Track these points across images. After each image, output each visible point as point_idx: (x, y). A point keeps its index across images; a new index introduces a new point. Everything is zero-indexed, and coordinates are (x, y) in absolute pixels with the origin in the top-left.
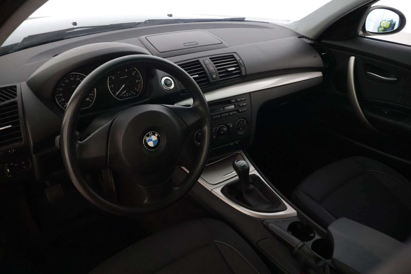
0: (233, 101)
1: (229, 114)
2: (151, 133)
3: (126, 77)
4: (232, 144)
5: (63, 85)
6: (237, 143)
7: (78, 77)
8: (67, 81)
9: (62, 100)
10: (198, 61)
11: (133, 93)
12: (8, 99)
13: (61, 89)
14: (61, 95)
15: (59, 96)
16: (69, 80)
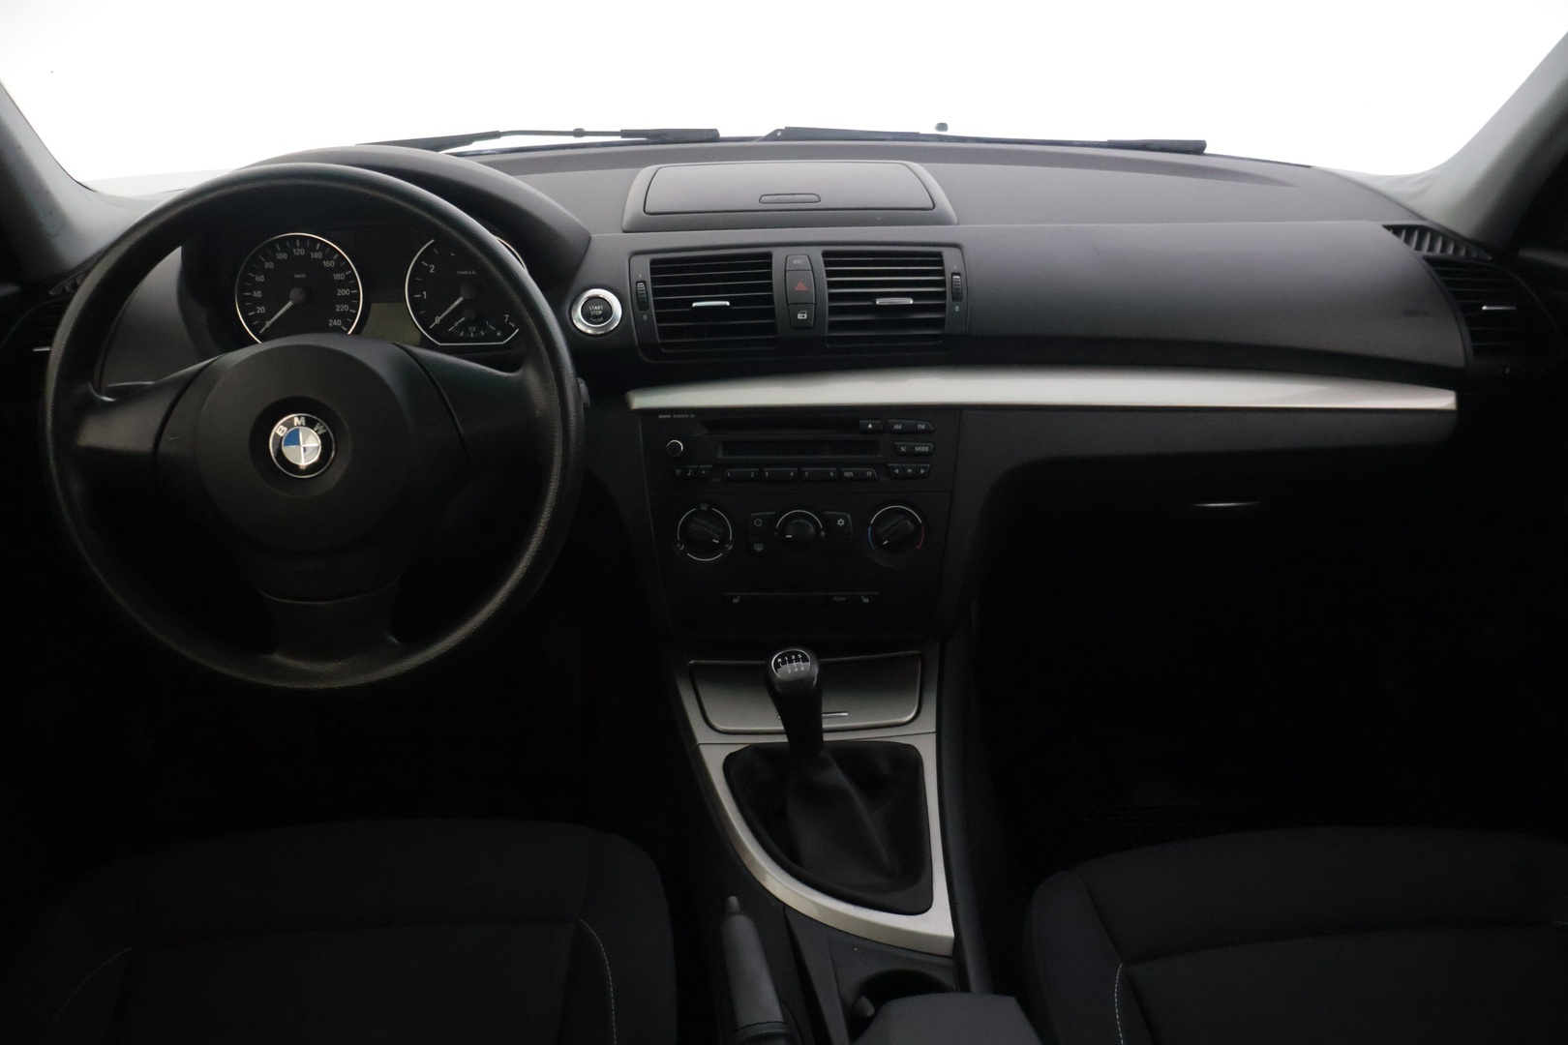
0: (870, 426)
1: (840, 473)
3: (473, 272)
4: (839, 598)
5: (269, 265)
6: (866, 600)
7: (317, 249)
8: (284, 256)
9: (258, 312)
11: (496, 332)
13: (261, 279)
14: (258, 294)
15: (251, 298)
16: (290, 253)
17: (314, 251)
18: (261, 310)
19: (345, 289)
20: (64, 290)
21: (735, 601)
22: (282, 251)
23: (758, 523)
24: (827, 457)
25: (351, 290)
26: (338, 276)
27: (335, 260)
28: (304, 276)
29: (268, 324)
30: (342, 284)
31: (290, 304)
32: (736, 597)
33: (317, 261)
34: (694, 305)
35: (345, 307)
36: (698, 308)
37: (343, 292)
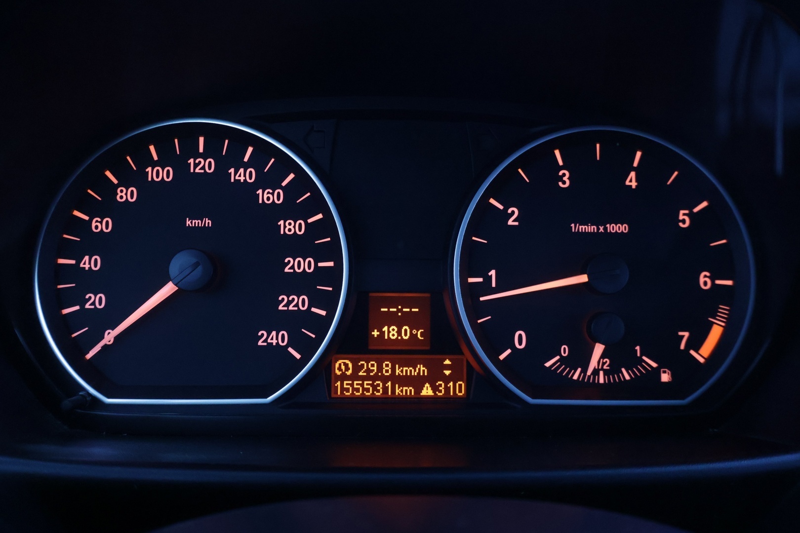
3: (619, 228)
5: (126, 195)
7: (246, 158)
11: (656, 373)
13: (102, 225)
14: (90, 263)
15: (75, 272)
16: (181, 168)
17: (239, 164)
18: (97, 301)
19: (305, 256)
22: (161, 163)
26: (290, 227)
27: (284, 188)
28: (208, 222)
29: (109, 337)
30: (299, 246)
31: (168, 289)
33: (248, 190)
35: (300, 302)
37: (300, 265)
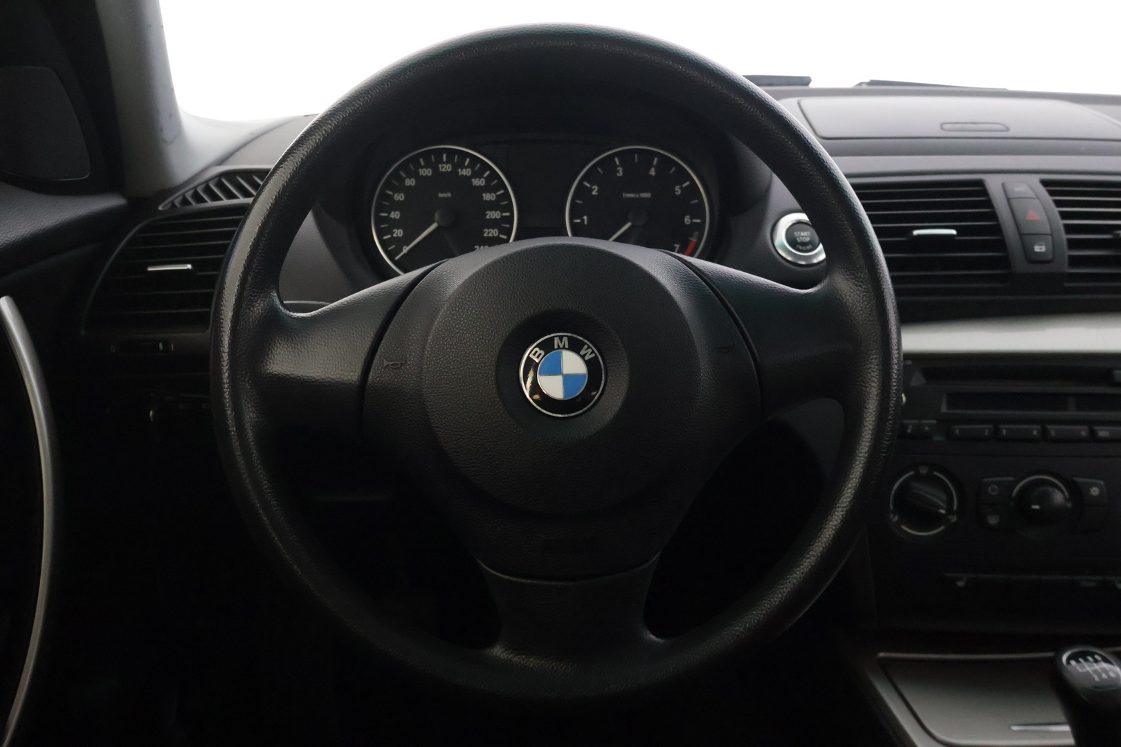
2: (565, 339)
3: (646, 195)
4: (1088, 581)
5: (410, 182)
7: (466, 164)
8: (426, 172)
9: (395, 235)
10: (980, 183)
12: (231, 196)
13: (400, 197)
14: (395, 215)
15: (388, 219)
16: (435, 169)
17: (463, 167)
18: (398, 233)
19: (496, 211)
20: (173, 206)
21: (961, 584)
22: (426, 167)
23: (993, 490)
24: (1071, 413)
25: (502, 212)
26: (488, 197)
27: (485, 178)
28: (449, 195)
29: (408, 248)
30: (493, 206)
31: (432, 226)
32: (961, 579)
33: (468, 179)
34: (916, 232)
35: (494, 232)
36: (919, 236)
37: (493, 215)
